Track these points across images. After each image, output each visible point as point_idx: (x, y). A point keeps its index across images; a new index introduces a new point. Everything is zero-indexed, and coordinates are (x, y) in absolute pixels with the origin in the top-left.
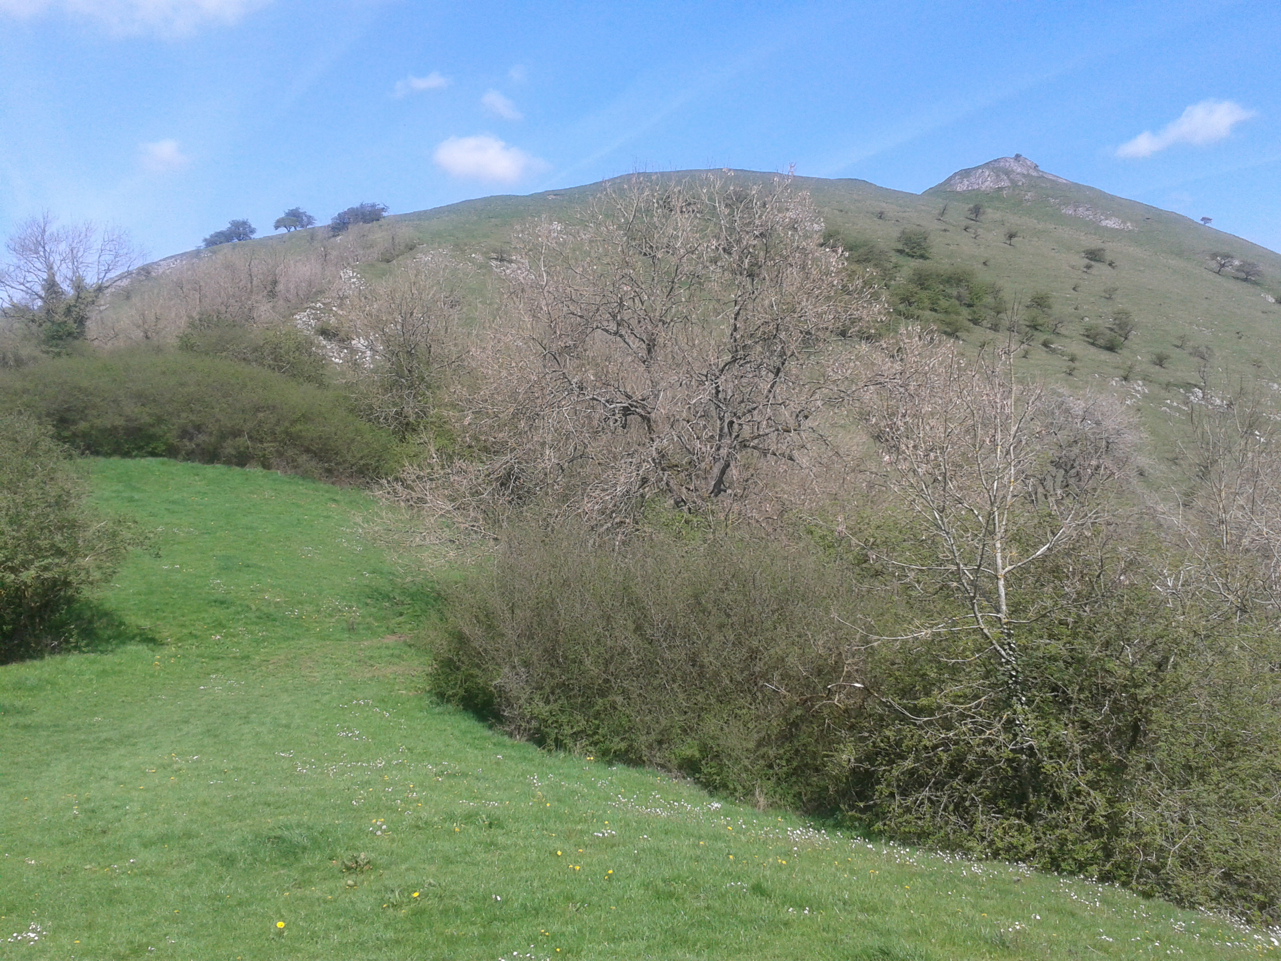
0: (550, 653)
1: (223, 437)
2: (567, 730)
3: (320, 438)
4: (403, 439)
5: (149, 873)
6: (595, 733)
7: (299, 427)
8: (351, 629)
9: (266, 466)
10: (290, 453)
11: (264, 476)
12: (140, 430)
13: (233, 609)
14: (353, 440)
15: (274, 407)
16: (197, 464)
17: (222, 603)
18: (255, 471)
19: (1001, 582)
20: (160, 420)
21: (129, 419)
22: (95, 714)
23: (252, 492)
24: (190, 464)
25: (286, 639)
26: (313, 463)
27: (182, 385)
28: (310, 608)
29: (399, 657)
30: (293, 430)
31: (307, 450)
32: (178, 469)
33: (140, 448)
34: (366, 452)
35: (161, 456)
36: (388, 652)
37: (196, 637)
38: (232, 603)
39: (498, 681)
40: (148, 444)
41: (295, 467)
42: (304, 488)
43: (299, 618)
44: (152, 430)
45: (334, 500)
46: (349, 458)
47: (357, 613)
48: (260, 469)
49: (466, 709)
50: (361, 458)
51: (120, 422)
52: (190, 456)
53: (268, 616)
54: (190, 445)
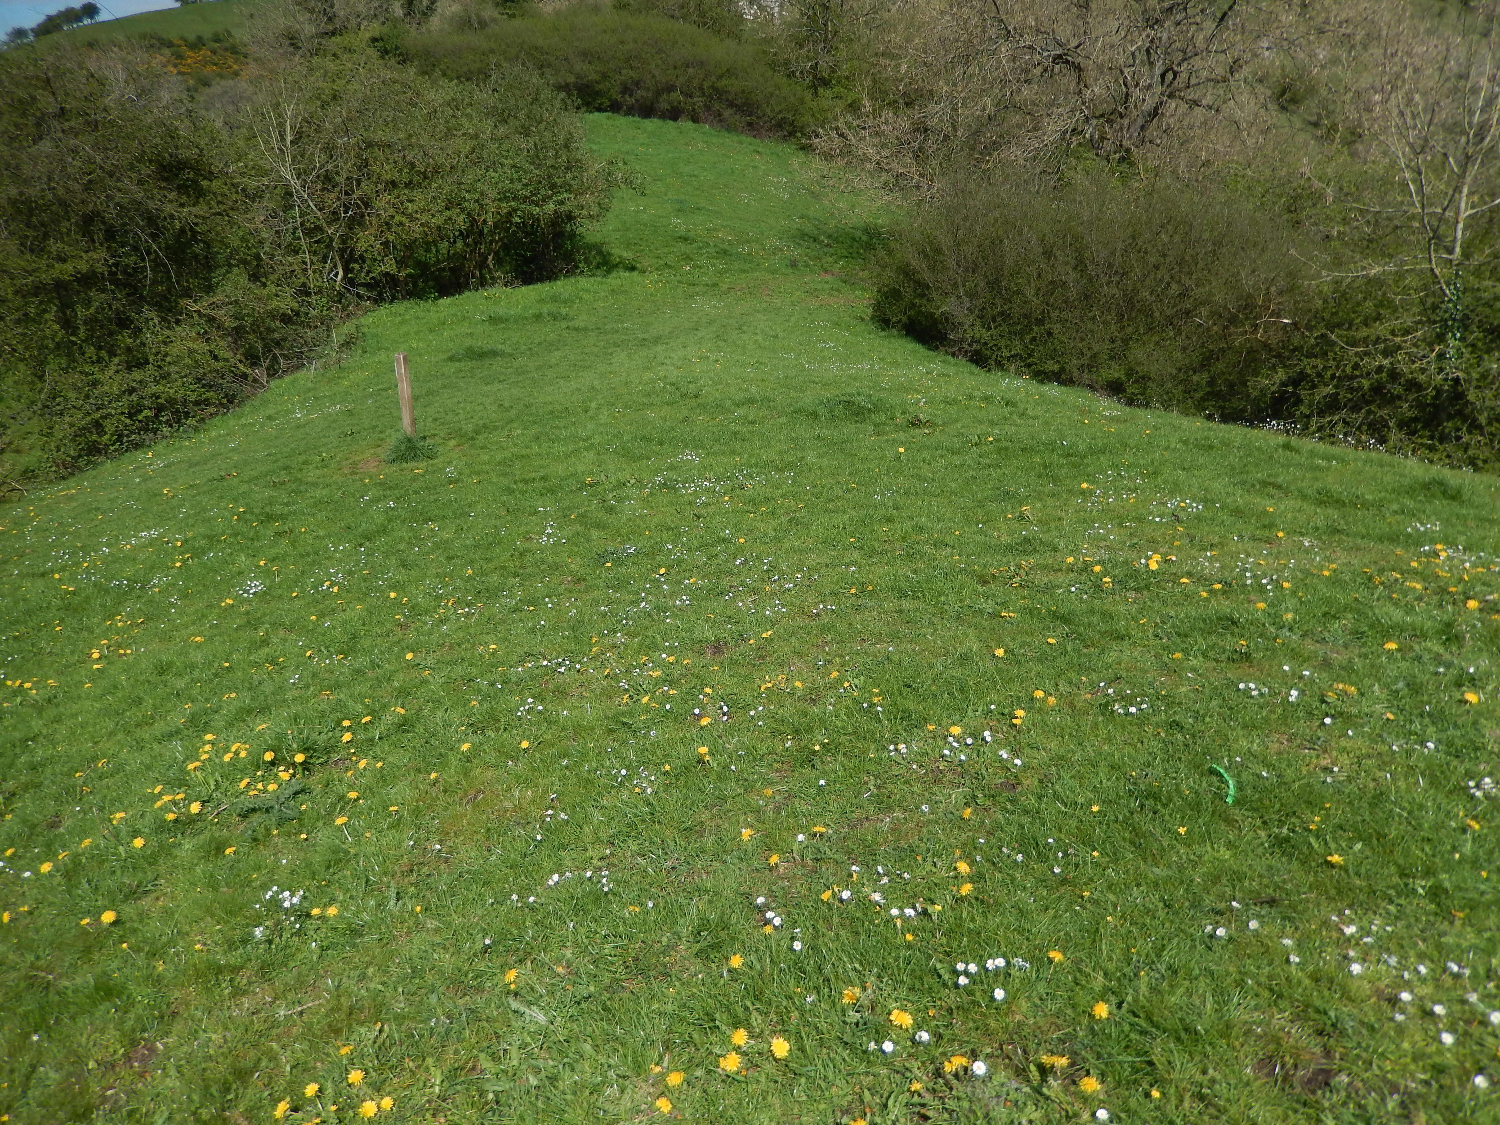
0: (993, 285)
1: (658, 93)
2: (1005, 353)
3: (743, 91)
4: (816, 93)
5: (752, 423)
6: (1030, 355)
7: (724, 82)
8: (793, 265)
9: (695, 119)
10: (717, 106)
11: (696, 130)
12: (587, 86)
13: (695, 245)
14: (772, 95)
15: (702, 63)
16: (637, 119)
17: (686, 239)
18: (686, 125)
19: (1461, 226)
20: (605, 77)
21: (578, 77)
22: (623, 322)
23: (687, 144)
24: (631, 118)
25: (744, 271)
26: (737, 117)
27: (622, 42)
28: (756, 247)
29: (838, 290)
30: (719, 85)
31: (731, 104)
32: (622, 122)
33: (587, 104)
34: (783, 106)
35: (605, 111)
36: (827, 286)
37: (669, 267)
38: (694, 241)
39: (944, 309)
40: (595, 100)
41: (721, 121)
42: (730, 140)
43: (749, 254)
44: (598, 87)
45: (758, 152)
46: (768, 111)
47: (795, 252)
48: (690, 123)
49: (907, 335)
50: (780, 112)
51: (571, 79)
52: (630, 111)
53: (725, 252)
54: (630, 101)
